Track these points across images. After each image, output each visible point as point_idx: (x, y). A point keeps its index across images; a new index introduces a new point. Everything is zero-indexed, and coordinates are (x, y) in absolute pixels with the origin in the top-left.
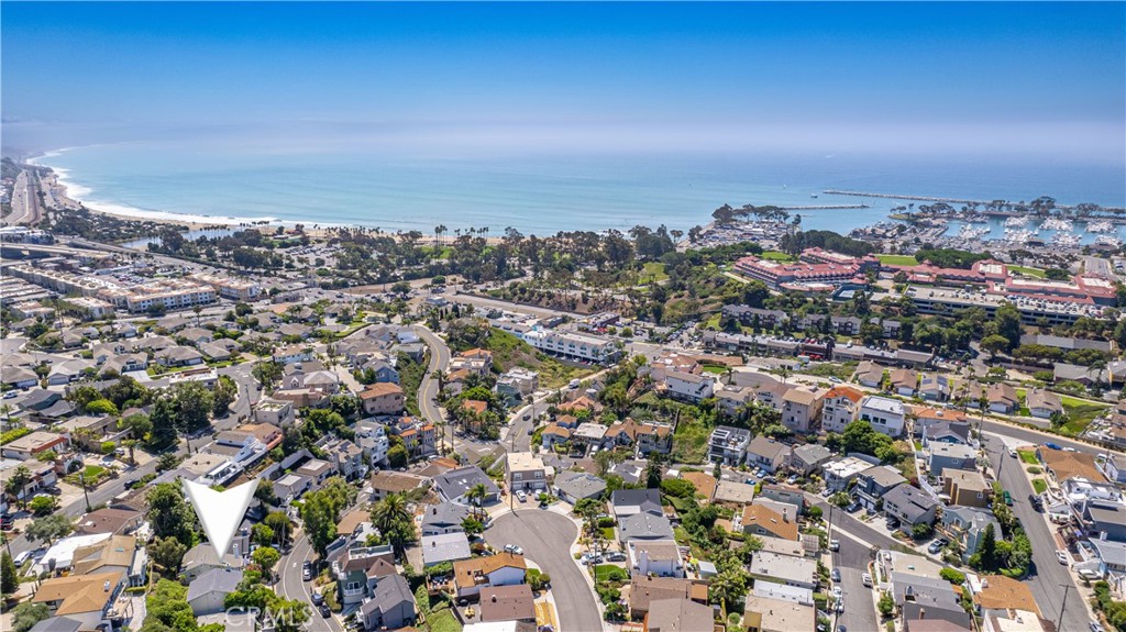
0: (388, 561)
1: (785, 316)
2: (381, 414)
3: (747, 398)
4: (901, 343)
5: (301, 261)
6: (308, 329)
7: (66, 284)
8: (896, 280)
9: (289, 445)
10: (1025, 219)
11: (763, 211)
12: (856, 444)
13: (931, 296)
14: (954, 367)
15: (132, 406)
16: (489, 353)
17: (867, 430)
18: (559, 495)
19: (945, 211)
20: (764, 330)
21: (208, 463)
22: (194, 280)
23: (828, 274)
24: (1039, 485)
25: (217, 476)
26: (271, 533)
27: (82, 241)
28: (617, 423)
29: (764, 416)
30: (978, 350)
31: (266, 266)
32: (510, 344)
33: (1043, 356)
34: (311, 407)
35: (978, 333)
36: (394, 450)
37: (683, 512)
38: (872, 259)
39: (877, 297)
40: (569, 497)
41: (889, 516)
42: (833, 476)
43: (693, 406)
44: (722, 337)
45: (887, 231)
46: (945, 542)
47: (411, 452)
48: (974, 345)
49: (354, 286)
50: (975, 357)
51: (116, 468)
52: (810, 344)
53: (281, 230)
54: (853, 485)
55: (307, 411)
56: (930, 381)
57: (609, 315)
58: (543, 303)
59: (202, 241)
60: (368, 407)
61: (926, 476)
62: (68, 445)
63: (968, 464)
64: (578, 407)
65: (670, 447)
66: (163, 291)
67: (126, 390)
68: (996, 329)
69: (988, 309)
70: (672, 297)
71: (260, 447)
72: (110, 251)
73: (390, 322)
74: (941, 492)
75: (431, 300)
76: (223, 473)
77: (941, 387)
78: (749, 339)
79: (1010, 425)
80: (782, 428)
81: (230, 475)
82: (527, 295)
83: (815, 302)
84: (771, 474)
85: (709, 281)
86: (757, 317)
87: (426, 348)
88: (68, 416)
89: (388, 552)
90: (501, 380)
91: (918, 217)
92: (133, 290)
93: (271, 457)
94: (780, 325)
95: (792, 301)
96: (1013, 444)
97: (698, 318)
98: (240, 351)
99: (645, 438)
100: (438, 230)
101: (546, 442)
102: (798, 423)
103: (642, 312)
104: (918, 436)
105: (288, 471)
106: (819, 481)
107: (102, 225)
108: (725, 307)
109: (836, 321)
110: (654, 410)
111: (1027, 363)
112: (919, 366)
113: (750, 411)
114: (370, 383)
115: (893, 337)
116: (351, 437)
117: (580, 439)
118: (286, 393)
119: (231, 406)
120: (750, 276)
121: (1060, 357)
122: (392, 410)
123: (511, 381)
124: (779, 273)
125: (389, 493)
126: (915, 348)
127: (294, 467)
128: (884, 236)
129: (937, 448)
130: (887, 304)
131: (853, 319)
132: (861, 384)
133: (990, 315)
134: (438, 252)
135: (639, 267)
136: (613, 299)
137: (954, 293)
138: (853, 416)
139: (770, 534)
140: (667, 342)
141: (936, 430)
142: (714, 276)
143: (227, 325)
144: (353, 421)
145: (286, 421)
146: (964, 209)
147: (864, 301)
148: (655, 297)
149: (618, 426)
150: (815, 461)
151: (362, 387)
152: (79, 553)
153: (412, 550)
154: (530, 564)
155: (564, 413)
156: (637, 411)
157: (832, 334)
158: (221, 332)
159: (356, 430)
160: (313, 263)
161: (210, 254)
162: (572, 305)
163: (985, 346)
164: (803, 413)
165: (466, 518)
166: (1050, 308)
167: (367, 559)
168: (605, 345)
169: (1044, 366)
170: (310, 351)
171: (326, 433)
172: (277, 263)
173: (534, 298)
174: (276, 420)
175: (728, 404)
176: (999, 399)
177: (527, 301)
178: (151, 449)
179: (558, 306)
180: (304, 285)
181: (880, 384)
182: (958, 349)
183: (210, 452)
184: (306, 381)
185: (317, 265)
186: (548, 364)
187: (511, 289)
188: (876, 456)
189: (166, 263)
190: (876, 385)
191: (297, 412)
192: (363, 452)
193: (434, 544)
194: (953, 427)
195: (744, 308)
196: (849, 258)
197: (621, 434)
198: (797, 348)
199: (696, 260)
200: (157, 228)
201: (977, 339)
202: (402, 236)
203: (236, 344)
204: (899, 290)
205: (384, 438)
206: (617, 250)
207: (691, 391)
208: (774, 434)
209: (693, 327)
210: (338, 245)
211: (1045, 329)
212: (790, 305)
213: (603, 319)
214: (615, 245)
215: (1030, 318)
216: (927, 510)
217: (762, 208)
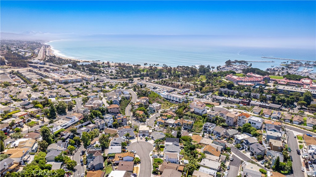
0: (100, 152)
1: (237, 92)
2: (113, 113)
3: (216, 115)
4: (272, 102)
5: (107, 71)
6: (100, 89)
7: (45, 75)
8: (274, 83)
9: (85, 119)
11: (240, 62)
12: (246, 130)
13: (284, 88)
14: (288, 110)
15: (47, 106)
16: (148, 98)
17: (250, 126)
18: (152, 138)
19: (299, 64)
20: (231, 96)
21: (62, 122)
22: (77, 75)
23: (253, 80)
24: (301, 147)
25: (63, 126)
26: (74, 142)
27: (52, 64)
28: (179, 119)
29: (221, 120)
30: (296, 105)
31: (97, 72)
32: (156, 96)
34: (93, 110)
35: (297, 100)
36: (115, 123)
37: (185, 145)
38: (267, 77)
39: (267, 88)
40: (154, 139)
41: (251, 152)
42: (237, 139)
43: (200, 116)
44: (218, 97)
45: (278, 69)
46: (266, 161)
47: (119, 124)
48: (295, 104)
49: (119, 79)
50: (295, 107)
51: (38, 122)
52: (244, 101)
53: (103, 63)
54: (242, 142)
55: (92, 111)
56: (275, 113)
57: (187, 90)
58: (170, 85)
59: (82, 65)
60: (109, 111)
61: (264, 141)
62: (28, 115)
63: (278, 138)
64: (168, 115)
65: (192, 127)
66: (69, 78)
67: (46, 102)
68: (303, 99)
69: (302, 93)
70: (206, 85)
71: (77, 119)
72: (58, 67)
73: (123, 88)
74: (268, 146)
75: (139, 83)
76: (65, 126)
77: (278, 115)
78: (226, 98)
79: (297, 128)
80: (225, 124)
81: (67, 126)
82: (165, 83)
83: (247, 88)
84: (220, 137)
85: (217, 81)
86: (229, 92)
87: (131, 96)
88: (31, 108)
89: (100, 150)
90: (150, 106)
91: (290, 65)
92: (61, 77)
93: (80, 122)
94: (236, 95)
96: (296, 134)
97: (212, 91)
98: (80, 94)
99: (185, 124)
100: (145, 64)
101: (158, 124)
102: (230, 123)
103: (197, 89)
104: (265, 129)
105: (84, 126)
106: (233, 140)
107: (58, 60)
108: (220, 89)
109: (252, 94)
110: (189, 117)
112: (275, 109)
113: (217, 119)
114: (111, 104)
115: (270, 100)
116: (103, 119)
117: (167, 123)
118: (87, 105)
119: (73, 108)
120: (229, 80)
122: (116, 112)
123: (152, 106)
124: (238, 80)
126: (276, 104)
127: (86, 125)
128: (277, 71)
129: (269, 133)
130: (269, 90)
131: (258, 94)
132: (254, 113)
133: (302, 95)
134: (143, 70)
135: (199, 76)
136: (189, 85)
137: (292, 88)
138: (247, 122)
139: (211, 154)
140: (202, 98)
141: (270, 128)
142: (219, 80)
143: (79, 87)
144: (105, 114)
145: (85, 113)
147: (262, 89)
148: (201, 85)
149: (178, 121)
150: (232, 134)
151: (109, 105)
152: (20, 143)
153: (107, 149)
154: (137, 156)
155: (164, 116)
156: (185, 117)
157: (251, 98)
158: (78, 89)
159: (105, 117)
160: (109, 72)
161: (83, 69)
162: (178, 86)
163: (298, 104)
164: (232, 120)
165: (123, 142)
167: (94, 151)
168: (183, 98)
170: (97, 95)
171: (96, 117)
172: (100, 72)
173: (167, 84)
174: (83, 112)
175: (210, 116)
176: (297, 120)
177: (165, 85)
178: (49, 118)
179: (174, 87)
180: (106, 78)
181: (259, 113)
182: (290, 104)
183: (63, 120)
184: (94, 103)
185: (111, 73)
186: (166, 102)
187: (161, 81)
188: (251, 134)
189: (71, 71)
190: (258, 113)
191: (89, 111)
192: (106, 123)
193: (112, 148)
194: (276, 127)
195: (226, 89)
196: (260, 76)
197: (178, 123)
198: (240, 102)
199: (215, 75)
200: (72, 61)
201: (297, 102)
202: (134, 65)
203: (80, 92)
204: (274, 86)
205: (112, 119)
206: (193, 72)
207: (200, 112)
208: (222, 125)
209: (211, 94)
210: (118, 68)
212: (240, 89)
213: (185, 90)
214: (192, 70)
215: (315, 96)
216: (262, 151)
217: (240, 61)
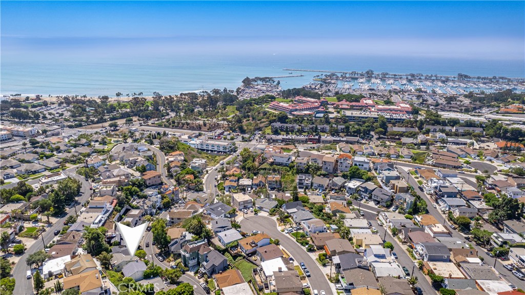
1: (298, 126)
2: (153, 185)
3: (307, 162)
4: (345, 134)
6: (89, 149)
8: (335, 108)
9: (121, 204)
10: (364, 79)
11: (263, 80)
12: (355, 174)
13: (352, 114)
14: (367, 142)
15: (32, 196)
16: (182, 153)
17: (358, 169)
18: (260, 209)
19: (335, 77)
20: (290, 133)
21: (91, 217)
23: (309, 107)
24: (420, 182)
28: (255, 177)
29: (315, 168)
30: (374, 135)
31: (31, 118)
32: (186, 148)
33: (396, 135)
34: (123, 185)
35: (372, 128)
36: (165, 200)
37: (312, 208)
38: (324, 100)
39: (331, 116)
40: (264, 209)
41: (375, 201)
42: (350, 188)
43: (286, 167)
44: (274, 137)
45: (316, 86)
46: (397, 207)
47: (171, 201)
48: (372, 133)
49: (86, 125)
50: (373, 137)
52: (310, 137)
53: (27, 98)
54: (358, 191)
55: (121, 188)
56: (367, 149)
57: (219, 131)
58: (185, 127)
60: (148, 183)
61: (384, 184)
63: (397, 178)
64: (235, 173)
65: (281, 185)
68: (379, 126)
69: (374, 118)
70: (245, 121)
71: (110, 207)
74: (391, 189)
76: (100, 221)
77: (372, 150)
78: (285, 137)
79: (401, 162)
80: (323, 172)
81: (103, 222)
82: (176, 124)
83: (308, 119)
84: (324, 190)
85: (259, 113)
86: (287, 127)
87: (152, 153)
89: (204, 242)
91: (325, 80)
93: (115, 211)
94: (297, 130)
95: (299, 120)
97: (260, 129)
99: (270, 183)
100: (118, 95)
101: (226, 189)
102: (329, 169)
103: (233, 128)
104: (376, 170)
105: (123, 216)
106: (344, 191)
108: (271, 124)
109: (319, 127)
110: (270, 170)
111: (391, 138)
113: (309, 167)
114: (144, 172)
115: (342, 132)
116: (145, 197)
117: (242, 186)
119: (82, 191)
120: (277, 110)
121: (402, 135)
122: (157, 183)
123: (196, 164)
124: (291, 108)
125: (178, 219)
126: (351, 136)
127: (125, 214)
128: (316, 89)
129: (386, 173)
130: (336, 119)
131: (325, 125)
132: (343, 152)
133: (376, 121)
135: (224, 108)
136: (218, 124)
137: (360, 112)
138: (350, 164)
140: (250, 141)
141: (382, 167)
142: (261, 111)
143: (44, 151)
144: (143, 190)
145: (114, 193)
146: (342, 76)
147: (328, 118)
148: (237, 121)
149: (256, 179)
150: (341, 183)
151: (141, 174)
155: (230, 176)
156: (262, 171)
157: (319, 132)
159: (146, 194)
160: (57, 115)
162: (199, 128)
163: (376, 133)
164: (331, 165)
166: (395, 116)
167: (197, 246)
168: (228, 145)
169: (397, 139)
171: (132, 197)
173: (180, 125)
174: (111, 194)
175: (300, 165)
176: (394, 153)
177: (177, 127)
178: (57, 215)
179: (192, 128)
180: (58, 127)
182: (366, 135)
183: (88, 212)
184: (114, 174)
185: (60, 116)
186: (204, 155)
187: (167, 122)
188: (363, 179)
190: (349, 152)
191: (117, 189)
192: (152, 203)
193: (226, 235)
194: (387, 165)
195: (280, 124)
196: (315, 100)
197: (259, 182)
198: (306, 139)
199: (249, 104)
201: (373, 131)
203: (59, 160)
204: (338, 112)
205: (159, 196)
206: (213, 101)
207: (284, 161)
208: (321, 175)
209: (259, 133)
210: (65, 105)
211: (394, 125)
213: (218, 133)
214: (212, 99)
215: (389, 120)
216: (389, 196)
217: (263, 78)
